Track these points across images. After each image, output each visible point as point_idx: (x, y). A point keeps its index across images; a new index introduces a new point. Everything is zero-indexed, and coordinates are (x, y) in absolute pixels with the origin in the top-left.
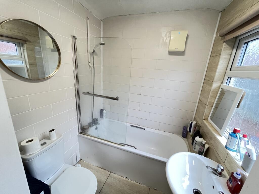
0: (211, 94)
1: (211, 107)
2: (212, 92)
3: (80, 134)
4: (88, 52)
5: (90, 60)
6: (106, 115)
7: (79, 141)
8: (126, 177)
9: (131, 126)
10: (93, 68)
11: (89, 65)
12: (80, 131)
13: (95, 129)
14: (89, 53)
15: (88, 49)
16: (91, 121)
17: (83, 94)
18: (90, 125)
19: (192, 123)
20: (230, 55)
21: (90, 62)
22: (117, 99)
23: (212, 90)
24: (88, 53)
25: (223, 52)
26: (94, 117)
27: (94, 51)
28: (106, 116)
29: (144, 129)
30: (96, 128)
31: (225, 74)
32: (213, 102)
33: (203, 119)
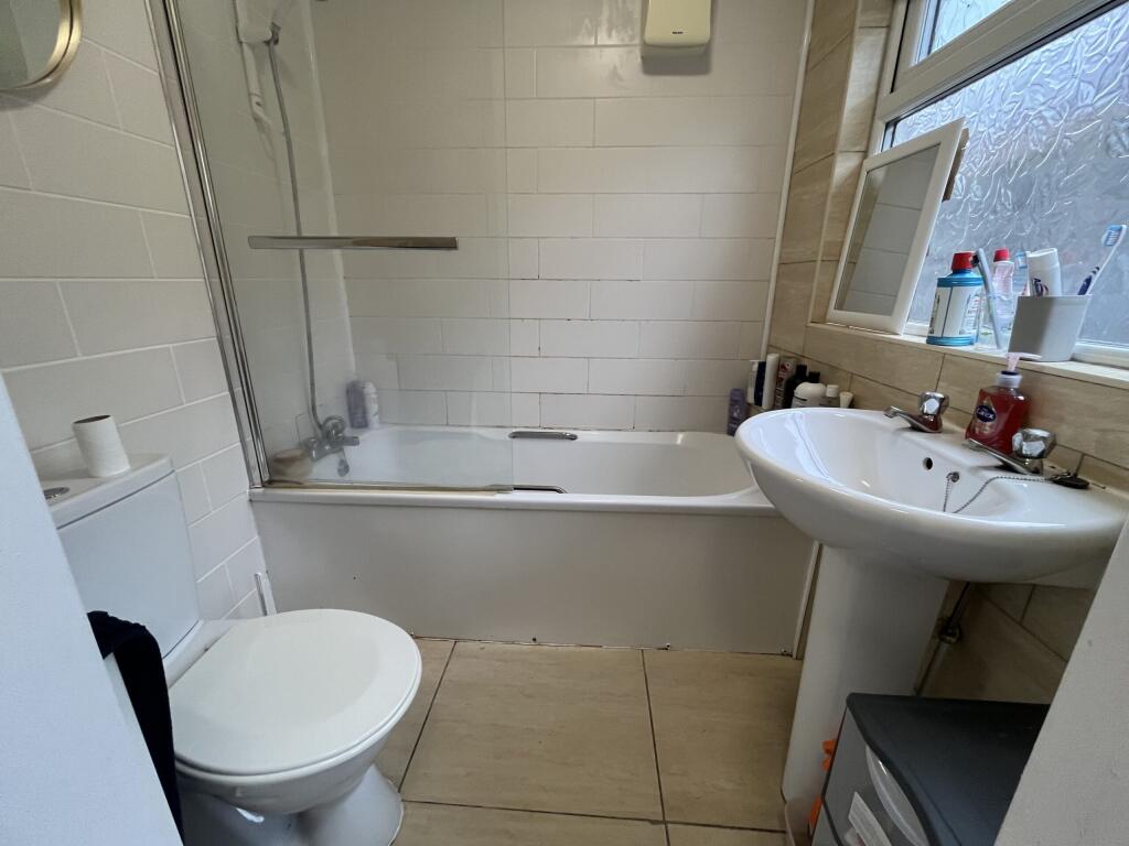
0: (829, 208)
1: (835, 263)
2: (834, 197)
3: (262, 490)
4: (243, 39)
5: (254, 88)
6: (380, 407)
7: (259, 534)
8: (534, 640)
9: (515, 436)
10: (284, 138)
11: (257, 120)
12: (256, 474)
13: (339, 471)
14: (249, 45)
15: (237, 21)
16: (307, 431)
17: (253, 246)
18: (308, 450)
19: (762, 366)
20: (884, 30)
21: (259, 100)
22: (450, 244)
23: (833, 190)
24: (241, 43)
25: (860, 20)
26: (322, 417)
27: (275, 29)
28: (380, 412)
29: (573, 438)
30: (342, 467)
31: (874, 115)
32: (840, 240)
33: (809, 320)
